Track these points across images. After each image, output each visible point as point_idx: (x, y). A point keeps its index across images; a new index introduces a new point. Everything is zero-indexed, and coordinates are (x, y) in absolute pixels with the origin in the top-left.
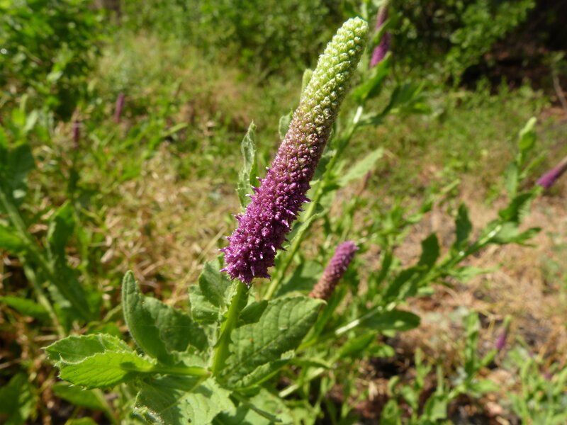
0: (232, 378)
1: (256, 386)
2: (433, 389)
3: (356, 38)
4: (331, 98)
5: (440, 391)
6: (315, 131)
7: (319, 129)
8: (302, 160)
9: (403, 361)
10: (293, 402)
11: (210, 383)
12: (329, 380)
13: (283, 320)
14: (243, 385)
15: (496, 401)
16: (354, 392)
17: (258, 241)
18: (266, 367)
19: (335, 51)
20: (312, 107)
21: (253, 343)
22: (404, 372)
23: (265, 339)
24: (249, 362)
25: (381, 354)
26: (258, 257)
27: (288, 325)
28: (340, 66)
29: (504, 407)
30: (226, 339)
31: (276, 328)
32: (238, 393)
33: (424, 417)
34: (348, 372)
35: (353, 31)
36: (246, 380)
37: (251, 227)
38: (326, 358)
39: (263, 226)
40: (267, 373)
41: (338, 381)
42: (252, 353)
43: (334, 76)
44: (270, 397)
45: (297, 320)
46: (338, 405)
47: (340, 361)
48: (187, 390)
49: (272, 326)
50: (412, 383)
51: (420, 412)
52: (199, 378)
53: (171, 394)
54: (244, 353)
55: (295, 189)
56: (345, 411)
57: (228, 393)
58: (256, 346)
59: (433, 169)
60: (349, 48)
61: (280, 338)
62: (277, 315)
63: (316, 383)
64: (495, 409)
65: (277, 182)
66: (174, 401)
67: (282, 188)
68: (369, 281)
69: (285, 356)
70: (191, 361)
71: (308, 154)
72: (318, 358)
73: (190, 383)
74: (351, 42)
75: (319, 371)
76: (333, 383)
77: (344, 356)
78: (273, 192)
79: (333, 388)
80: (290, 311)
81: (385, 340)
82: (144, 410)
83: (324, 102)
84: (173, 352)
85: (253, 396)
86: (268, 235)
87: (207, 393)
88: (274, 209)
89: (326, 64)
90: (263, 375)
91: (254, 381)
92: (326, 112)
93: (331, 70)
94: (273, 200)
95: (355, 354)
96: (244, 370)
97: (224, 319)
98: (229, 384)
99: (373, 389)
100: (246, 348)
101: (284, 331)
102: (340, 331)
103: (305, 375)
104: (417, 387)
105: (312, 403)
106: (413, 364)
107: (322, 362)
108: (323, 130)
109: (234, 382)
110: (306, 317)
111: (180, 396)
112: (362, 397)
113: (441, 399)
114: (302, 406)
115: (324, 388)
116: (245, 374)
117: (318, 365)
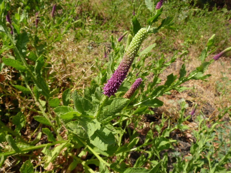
0: (101, 119)
1: (108, 122)
2: (167, 127)
3: (143, 35)
4: (135, 51)
5: (168, 128)
6: (130, 60)
7: (131, 60)
8: (126, 68)
9: (158, 117)
10: (116, 128)
11: (95, 120)
12: (130, 121)
13: (117, 104)
14: (104, 121)
15: (190, 133)
16: (138, 126)
17: (113, 87)
18: (111, 117)
19: (137, 38)
20: (129, 53)
21: (107, 110)
22: (158, 120)
23: (111, 109)
24: (106, 115)
25: (149, 113)
26: (113, 91)
27: (118, 105)
28: (138, 43)
29: (192, 135)
30: (101, 109)
31: (114, 106)
32: (102, 123)
33: (162, 136)
34: (136, 119)
35: (142, 32)
36: (105, 120)
37: (111, 84)
38: (129, 114)
39: (114, 84)
40: (111, 119)
41: (132, 122)
42: (107, 113)
43: (136, 45)
44: (110, 125)
45: (121, 104)
46: (132, 130)
47: (133, 115)
48: (89, 122)
49: (113, 105)
50: (160, 124)
51: (161, 134)
52: (92, 119)
53: (85, 122)
54: (105, 112)
55: (123, 75)
56: (134, 132)
57: (100, 123)
58: (108, 111)
59: (180, 42)
60: (141, 37)
61: (116, 109)
62: (115, 102)
63: (124, 122)
64: (189, 135)
65: (119, 73)
66: (86, 124)
67: (120, 75)
68: (148, 87)
69: (117, 114)
70: (90, 114)
71: (127, 66)
72: (126, 114)
73: (90, 120)
74: (141, 36)
75: (126, 118)
76: (131, 122)
77: (136, 113)
78: (118, 76)
79: (130, 124)
80: (119, 101)
81: (152, 109)
82: (81, 126)
83: (132, 52)
84: (85, 111)
85: (106, 124)
86: (115, 86)
87: (95, 123)
88: (118, 80)
89: (134, 42)
90: (110, 119)
91: (107, 120)
92: (133, 55)
93: (135, 44)
94: (117, 78)
95: (140, 113)
96: (104, 117)
97: (101, 104)
98: (100, 120)
99: (145, 125)
100: (105, 111)
101: (117, 107)
102: (135, 105)
103: (121, 119)
104: (161, 126)
105: (123, 128)
106: (161, 118)
107: (128, 115)
108: (132, 60)
109: (102, 120)
110: (123, 103)
111: (87, 123)
112: (141, 128)
113: (168, 130)
114: (120, 129)
115: (127, 124)
116: (104, 118)
117: (126, 116)
